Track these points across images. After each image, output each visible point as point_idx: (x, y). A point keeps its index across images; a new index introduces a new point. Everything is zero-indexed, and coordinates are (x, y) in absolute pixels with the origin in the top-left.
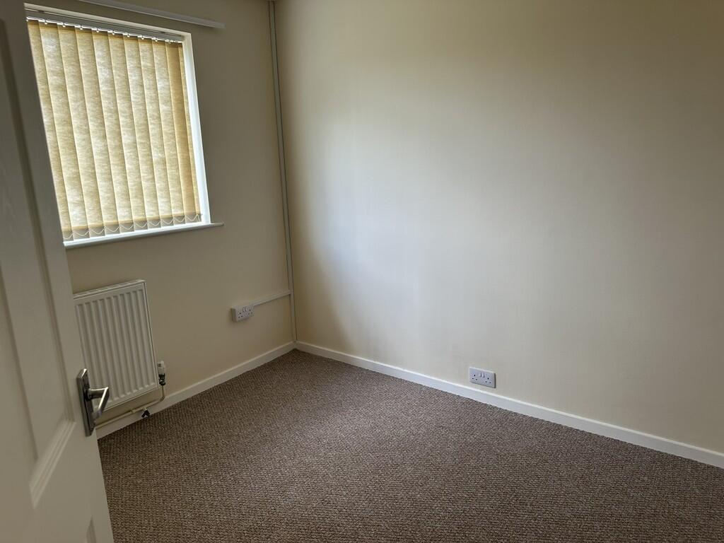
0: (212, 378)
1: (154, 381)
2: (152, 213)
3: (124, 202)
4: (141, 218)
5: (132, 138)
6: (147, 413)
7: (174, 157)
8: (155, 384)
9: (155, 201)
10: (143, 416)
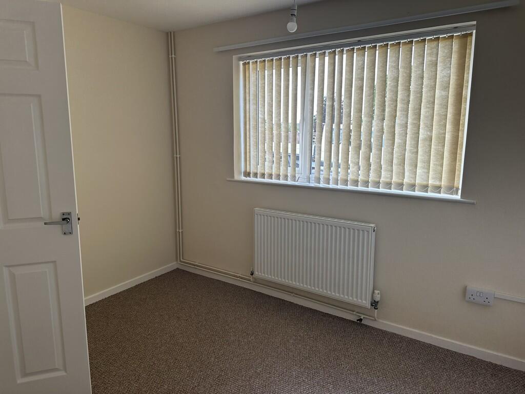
0: (429, 335)
1: (366, 301)
2: (411, 179)
3: (389, 167)
4: (400, 181)
5: (405, 119)
6: (361, 320)
7: (442, 135)
8: (367, 303)
9: (415, 170)
10: (357, 320)
